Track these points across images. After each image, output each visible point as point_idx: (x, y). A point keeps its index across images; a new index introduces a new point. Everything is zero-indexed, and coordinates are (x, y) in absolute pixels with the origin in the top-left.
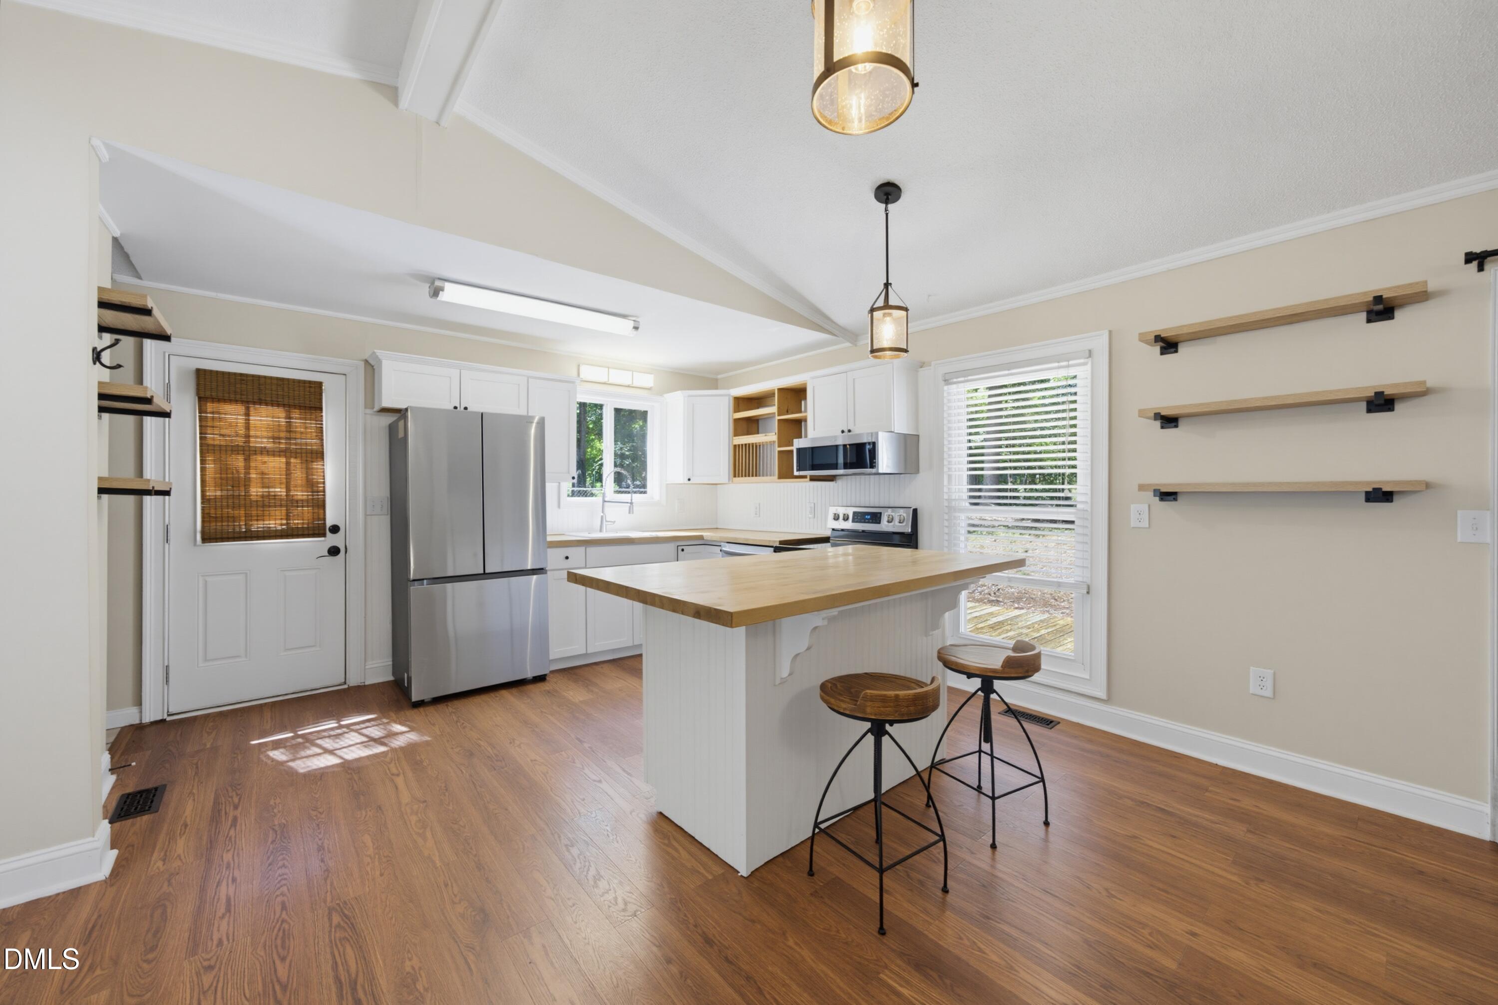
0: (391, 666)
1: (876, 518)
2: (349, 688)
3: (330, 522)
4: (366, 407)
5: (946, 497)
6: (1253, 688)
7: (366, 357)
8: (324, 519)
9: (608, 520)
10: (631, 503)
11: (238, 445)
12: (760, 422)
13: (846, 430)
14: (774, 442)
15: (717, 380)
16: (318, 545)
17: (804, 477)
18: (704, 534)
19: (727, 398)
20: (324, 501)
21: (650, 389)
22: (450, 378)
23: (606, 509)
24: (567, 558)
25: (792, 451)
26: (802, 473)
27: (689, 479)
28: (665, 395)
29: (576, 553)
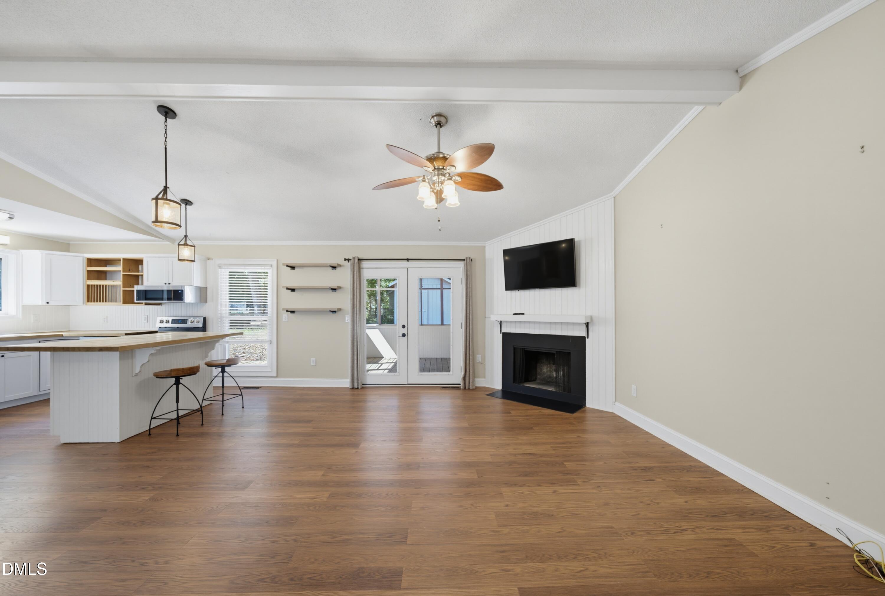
1: (184, 321)
6: (312, 364)
13: (167, 283)
15: (69, 244)
17: (142, 303)
18: (64, 334)
19: (82, 258)
21: (6, 245)
25: (133, 291)
26: (139, 301)
27: (48, 303)
28: (21, 250)
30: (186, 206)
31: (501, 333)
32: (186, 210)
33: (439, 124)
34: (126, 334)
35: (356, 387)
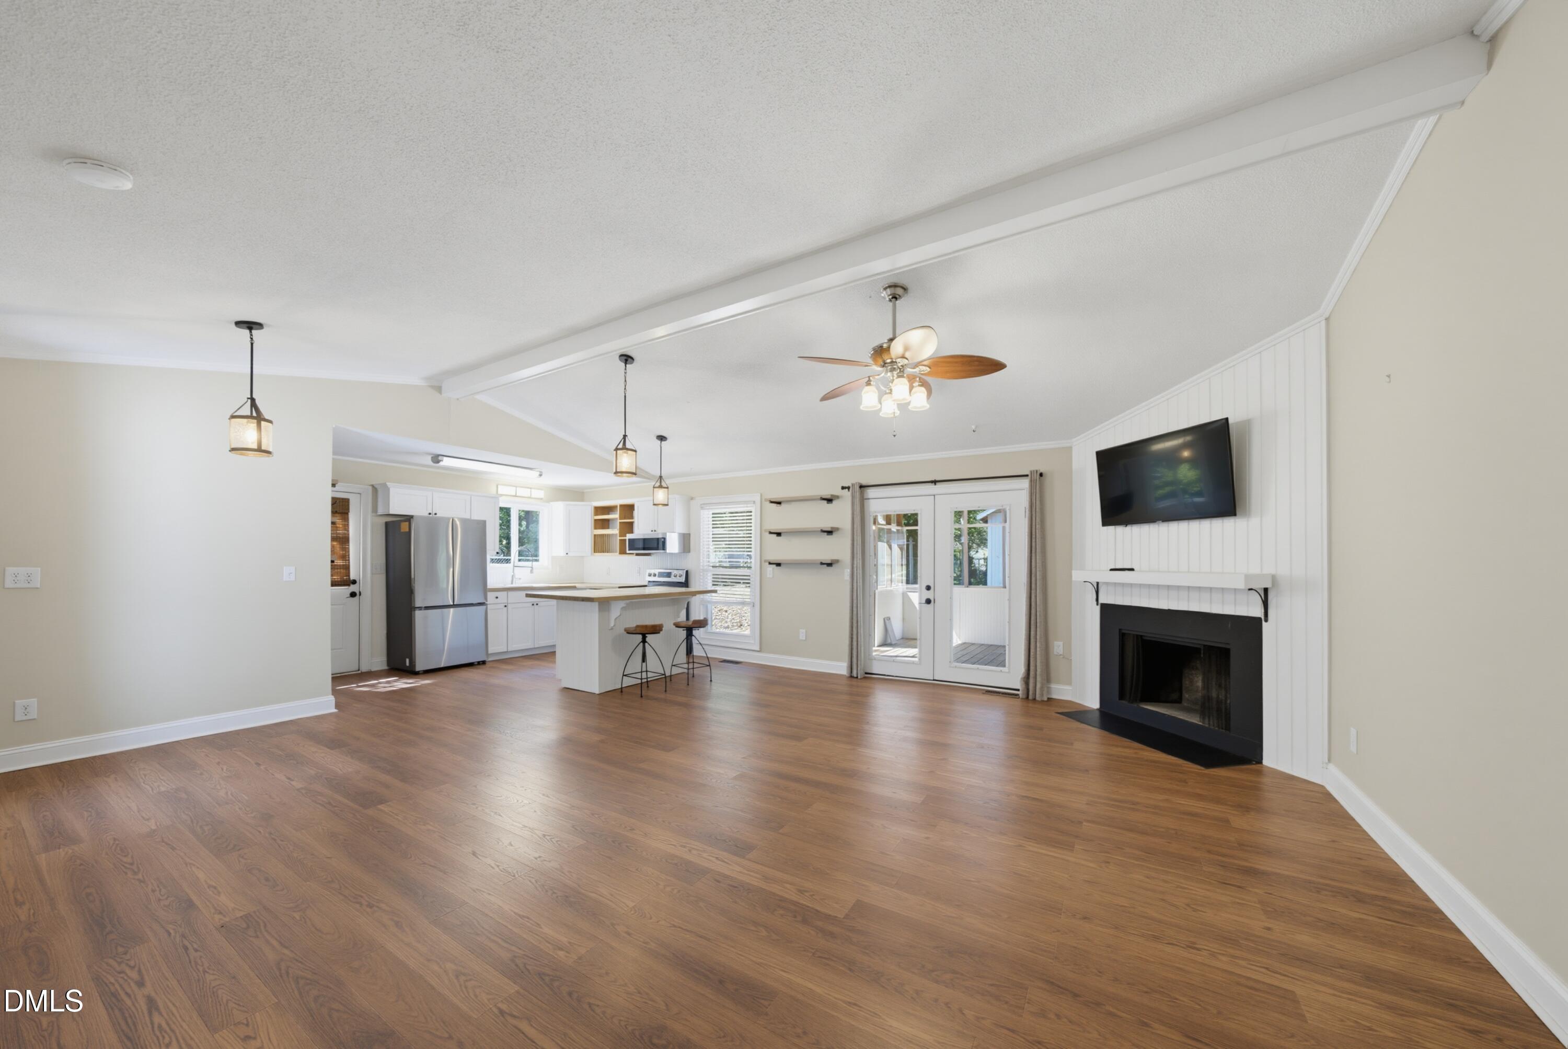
1: (669, 575)
2: (361, 673)
3: (352, 577)
4: (373, 514)
5: (701, 564)
6: (801, 638)
7: (375, 485)
8: (349, 576)
9: (517, 576)
10: (532, 567)
12: (610, 522)
13: (653, 530)
14: (617, 534)
15: (583, 493)
16: (345, 590)
17: (633, 554)
18: (576, 585)
19: (590, 507)
20: (349, 566)
21: (541, 499)
22: (427, 497)
23: (515, 570)
24: (497, 598)
25: (625, 540)
26: (631, 552)
27: (567, 554)
28: (551, 503)
29: (502, 595)
30: (661, 443)
31: (1097, 604)
32: (661, 447)
33: (895, 297)
34: (620, 587)
35: (855, 676)
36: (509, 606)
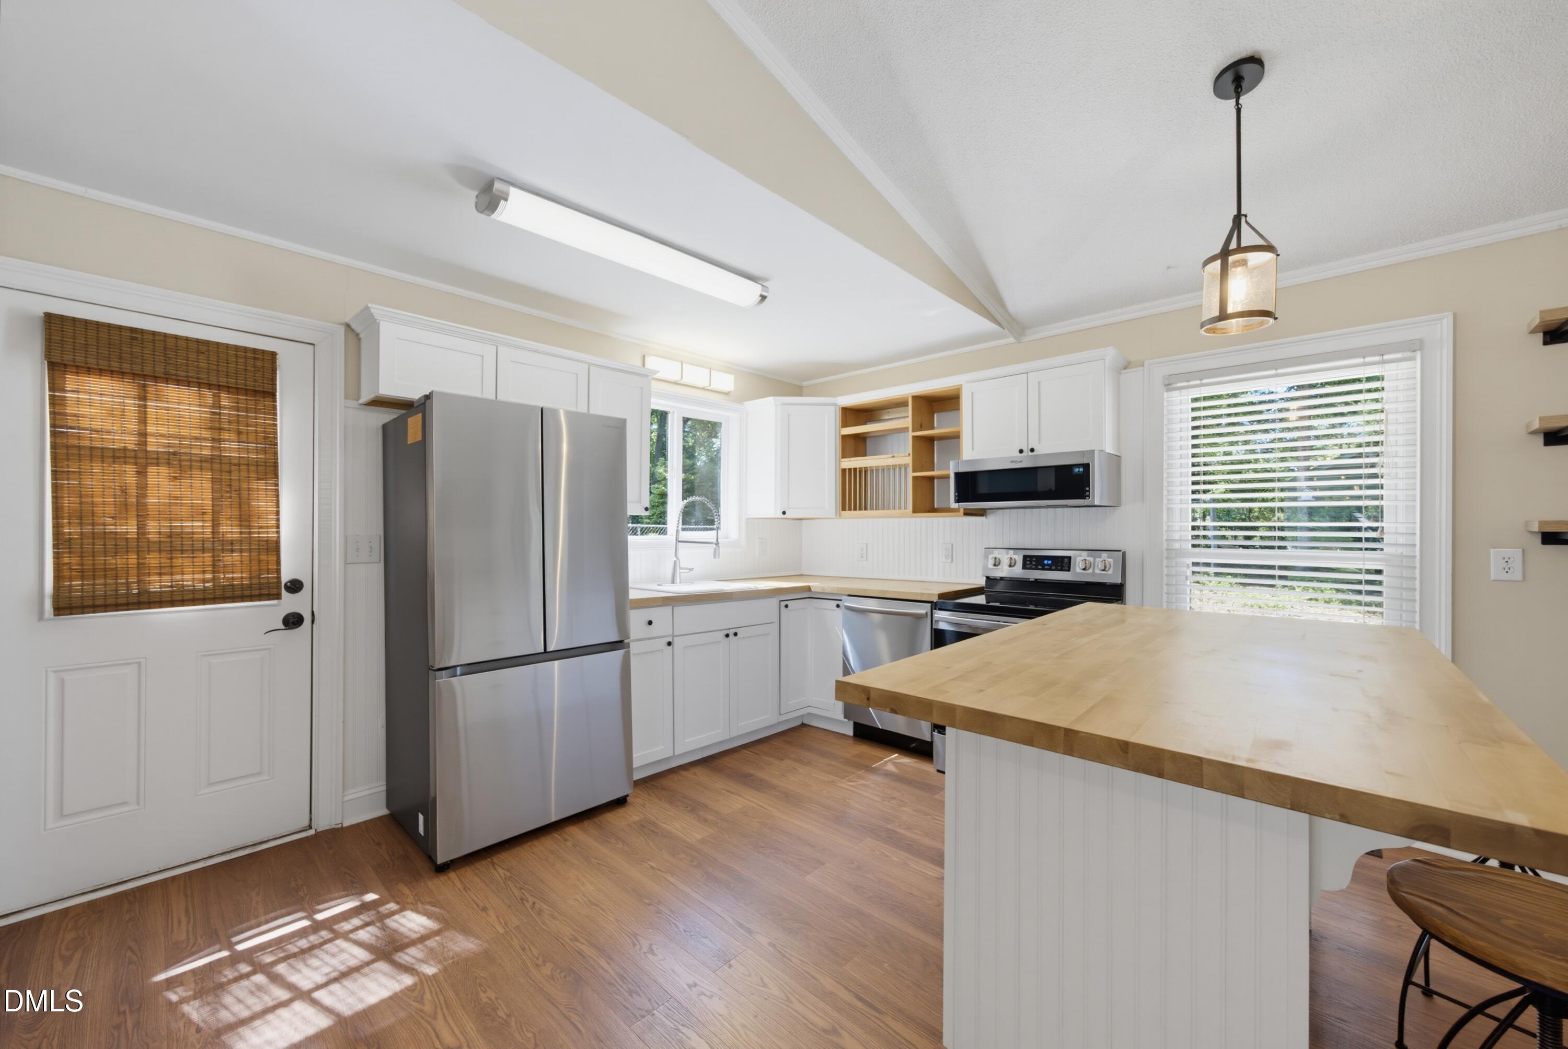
0: (384, 795)
1: (1061, 563)
2: (318, 835)
3: (286, 575)
4: (346, 398)
5: (1165, 536)
7: (347, 320)
8: (278, 571)
9: (682, 566)
10: (717, 544)
11: (125, 449)
12: (868, 442)
14: (905, 465)
18: (810, 584)
19: (833, 408)
20: (277, 543)
21: (727, 394)
22: (483, 356)
23: (680, 552)
24: (649, 623)
27: (783, 512)
28: (746, 404)
29: (660, 615)
36: (677, 642)
